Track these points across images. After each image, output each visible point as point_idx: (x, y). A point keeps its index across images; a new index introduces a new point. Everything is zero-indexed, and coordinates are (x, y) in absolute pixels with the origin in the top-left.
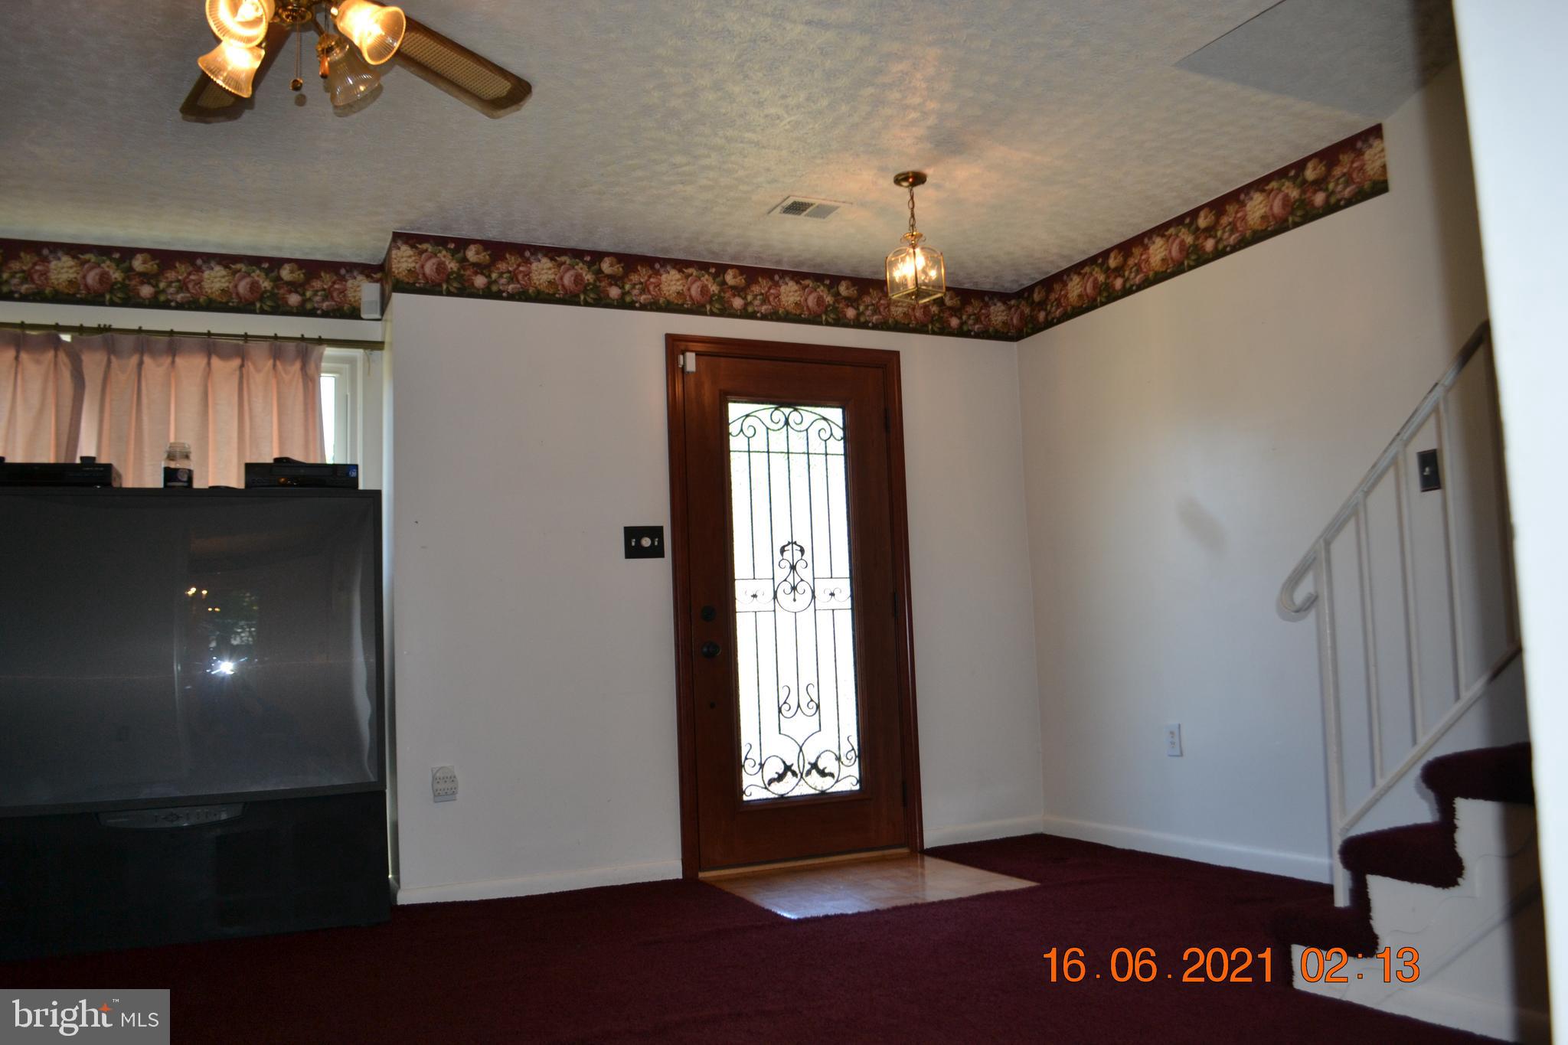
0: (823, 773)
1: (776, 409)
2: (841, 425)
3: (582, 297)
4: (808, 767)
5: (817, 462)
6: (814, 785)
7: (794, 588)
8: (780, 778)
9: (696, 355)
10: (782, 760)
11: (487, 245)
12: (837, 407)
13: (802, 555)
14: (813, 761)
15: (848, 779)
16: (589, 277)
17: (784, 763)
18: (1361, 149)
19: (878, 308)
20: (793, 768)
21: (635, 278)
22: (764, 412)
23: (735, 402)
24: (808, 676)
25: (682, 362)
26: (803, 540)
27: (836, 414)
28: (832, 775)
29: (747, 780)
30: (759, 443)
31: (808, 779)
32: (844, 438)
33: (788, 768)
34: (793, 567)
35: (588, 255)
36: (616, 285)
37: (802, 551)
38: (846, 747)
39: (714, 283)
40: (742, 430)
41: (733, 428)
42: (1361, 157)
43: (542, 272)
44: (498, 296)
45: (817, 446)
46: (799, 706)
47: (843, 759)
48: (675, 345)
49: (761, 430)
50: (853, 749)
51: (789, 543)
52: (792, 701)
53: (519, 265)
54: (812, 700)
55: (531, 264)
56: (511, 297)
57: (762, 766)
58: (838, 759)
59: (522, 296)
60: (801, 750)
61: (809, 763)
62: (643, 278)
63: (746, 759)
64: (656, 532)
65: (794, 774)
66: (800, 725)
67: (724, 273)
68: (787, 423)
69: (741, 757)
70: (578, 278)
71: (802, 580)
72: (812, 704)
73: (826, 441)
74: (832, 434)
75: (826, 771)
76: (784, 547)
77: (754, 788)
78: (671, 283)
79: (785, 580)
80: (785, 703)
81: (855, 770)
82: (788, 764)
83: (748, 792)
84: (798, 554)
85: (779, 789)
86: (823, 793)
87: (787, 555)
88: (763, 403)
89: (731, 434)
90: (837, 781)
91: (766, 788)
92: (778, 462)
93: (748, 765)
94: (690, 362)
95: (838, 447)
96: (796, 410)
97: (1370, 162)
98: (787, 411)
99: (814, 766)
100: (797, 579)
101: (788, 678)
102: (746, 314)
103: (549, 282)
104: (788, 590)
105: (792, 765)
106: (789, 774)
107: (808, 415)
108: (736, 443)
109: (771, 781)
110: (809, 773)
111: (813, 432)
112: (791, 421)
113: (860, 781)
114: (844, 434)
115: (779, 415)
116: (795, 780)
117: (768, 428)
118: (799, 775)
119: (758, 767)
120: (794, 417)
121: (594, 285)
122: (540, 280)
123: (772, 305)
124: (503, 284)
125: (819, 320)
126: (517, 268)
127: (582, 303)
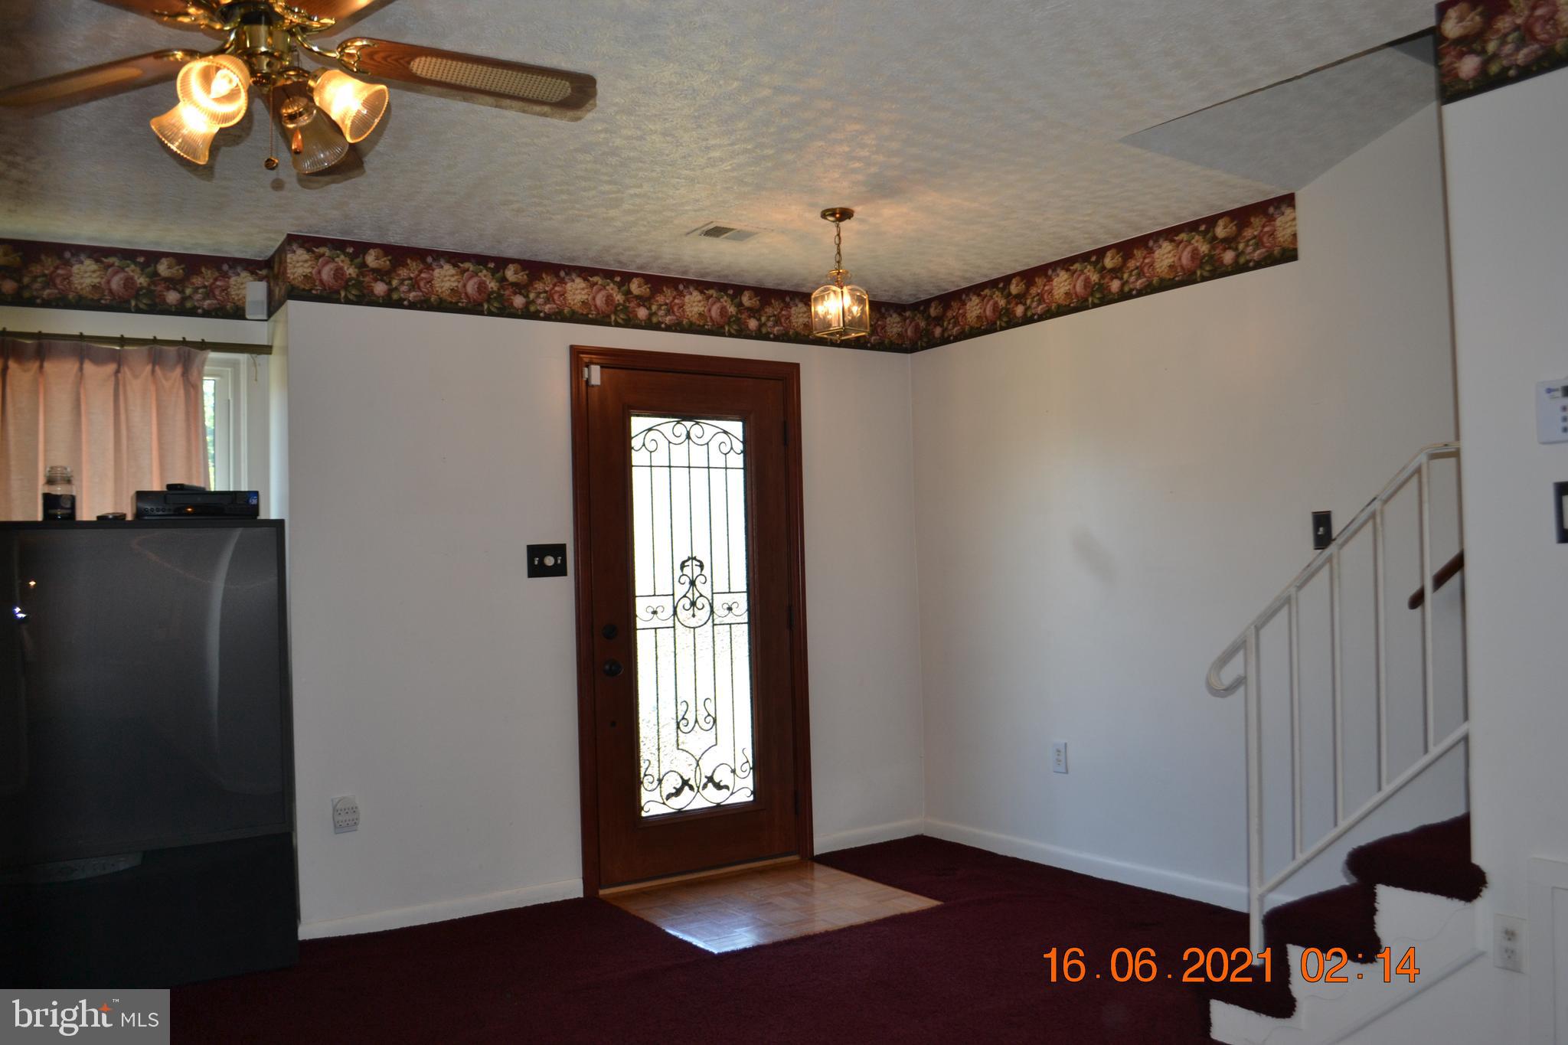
0: (718, 786)
1: (678, 422)
2: (741, 440)
3: (486, 306)
4: (704, 780)
5: (717, 476)
6: (711, 798)
7: (693, 604)
8: (678, 792)
9: (602, 367)
10: (679, 774)
11: (387, 249)
12: (737, 420)
13: (702, 570)
14: (709, 775)
15: (742, 791)
16: (492, 285)
17: (682, 777)
18: (1273, 214)
19: (779, 319)
20: (690, 783)
21: (539, 286)
22: (667, 426)
23: (638, 416)
24: (706, 690)
25: (586, 376)
26: (702, 555)
27: (736, 428)
28: (727, 787)
29: (645, 796)
30: (660, 458)
31: (705, 793)
32: (744, 452)
33: (685, 783)
34: (693, 583)
35: (491, 263)
36: (520, 294)
37: (702, 566)
38: (741, 759)
39: (619, 292)
40: (644, 445)
41: (636, 443)
42: (1273, 223)
43: (445, 278)
44: (398, 304)
45: (717, 460)
46: (696, 721)
47: (738, 771)
48: (579, 357)
49: (663, 444)
50: (748, 762)
51: (689, 559)
52: (691, 717)
53: (421, 272)
54: (709, 715)
55: (433, 270)
56: (412, 306)
57: (660, 781)
58: (734, 771)
59: (424, 304)
60: (698, 765)
61: (706, 777)
62: (547, 286)
63: (645, 775)
64: (558, 550)
65: (691, 788)
66: (696, 741)
67: (629, 283)
68: (688, 437)
69: (640, 774)
70: (482, 286)
71: (701, 595)
72: (709, 719)
73: (726, 454)
74: (732, 448)
75: (722, 784)
76: (684, 562)
77: (653, 803)
78: (576, 291)
79: (685, 596)
80: (683, 718)
81: (749, 782)
82: (686, 778)
83: (646, 809)
84: (697, 570)
85: (677, 803)
86: (719, 805)
87: (687, 570)
88: (665, 417)
89: (633, 448)
90: (732, 793)
91: (664, 803)
92: (680, 476)
93: (646, 781)
94: (595, 375)
95: (738, 461)
96: (697, 423)
97: (1281, 229)
98: (688, 424)
99: (710, 779)
100: (697, 595)
101: (687, 693)
102: (650, 325)
103: (451, 290)
104: (688, 606)
105: (689, 779)
106: (686, 788)
107: (708, 429)
108: (638, 458)
109: (669, 796)
110: (705, 786)
111: (714, 445)
112: (692, 436)
113: (753, 793)
114: (744, 447)
115: (681, 429)
116: (692, 794)
117: (670, 442)
118: (696, 789)
119: (656, 783)
120: (696, 430)
121: (498, 293)
122: (442, 287)
123: (676, 316)
124: (404, 292)
125: (722, 331)
126: (419, 275)
127: (486, 313)
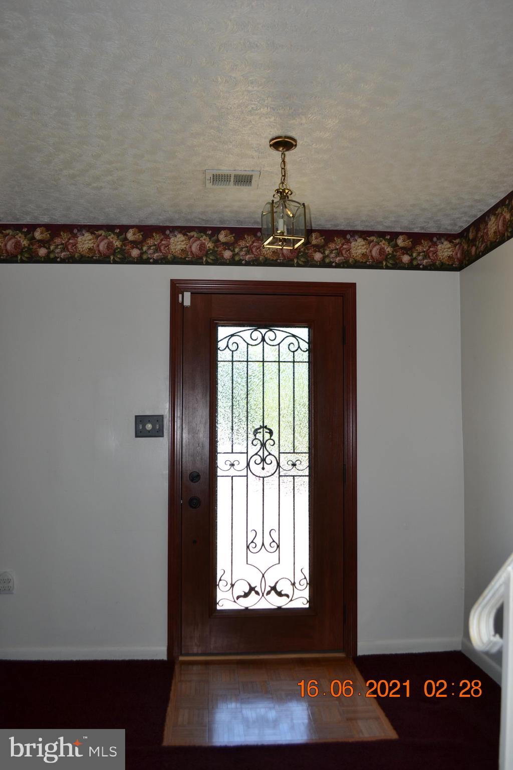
0: (280, 594)
1: (255, 330)
2: (307, 341)
4: (268, 589)
5: (287, 368)
6: (273, 602)
7: (263, 460)
8: (246, 595)
9: (191, 293)
10: (248, 583)
11: (48, 227)
12: (304, 327)
13: (271, 436)
14: (272, 585)
15: (300, 599)
17: (249, 585)
19: (341, 251)
20: (256, 589)
22: (246, 333)
23: (222, 326)
24: (271, 523)
25: (180, 299)
26: (272, 424)
27: (303, 333)
28: (287, 596)
29: (220, 595)
30: (239, 355)
31: (268, 597)
32: (309, 350)
33: (252, 589)
34: (263, 445)
35: (118, 228)
37: (271, 432)
38: (299, 577)
39: (210, 241)
40: (227, 346)
41: (221, 345)
43: (85, 242)
45: (286, 356)
46: (263, 544)
47: (297, 585)
48: (177, 287)
49: (243, 346)
50: (305, 578)
51: (261, 427)
52: (258, 541)
54: (274, 541)
55: (77, 238)
57: (232, 585)
58: (293, 584)
59: (71, 260)
60: (263, 576)
61: (270, 586)
62: (156, 241)
63: (220, 580)
64: (159, 419)
65: (257, 593)
66: (263, 559)
68: (263, 340)
69: (216, 578)
71: (270, 454)
72: (273, 544)
73: (294, 352)
74: (299, 347)
75: (283, 593)
76: (256, 430)
77: (225, 601)
78: (178, 243)
79: (256, 454)
80: (252, 542)
81: (306, 593)
82: (253, 586)
83: (220, 603)
84: (267, 436)
85: (243, 604)
86: (279, 608)
87: (259, 436)
88: (244, 326)
89: (219, 349)
90: (291, 600)
91: (235, 602)
93: (222, 585)
94: (187, 299)
95: (305, 356)
96: (271, 330)
98: (263, 331)
99: (274, 588)
100: (266, 453)
101: (255, 523)
102: (233, 262)
103: (89, 249)
104: (259, 461)
105: (256, 587)
106: (253, 592)
107: (280, 333)
108: (223, 355)
109: (238, 597)
110: (269, 593)
111: (284, 346)
112: (266, 338)
113: (309, 602)
114: (309, 346)
115: (257, 335)
116: (258, 597)
117: (248, 344)
118: (261, 594)
119: (229, 586)
120: (270, 335)
121: (121, 249)
122: (83, 248)
123: (254, 255)
124: (58, 253)
125: (292, 263)
126: (68, 241)
127: (112, 262)
